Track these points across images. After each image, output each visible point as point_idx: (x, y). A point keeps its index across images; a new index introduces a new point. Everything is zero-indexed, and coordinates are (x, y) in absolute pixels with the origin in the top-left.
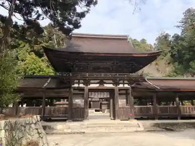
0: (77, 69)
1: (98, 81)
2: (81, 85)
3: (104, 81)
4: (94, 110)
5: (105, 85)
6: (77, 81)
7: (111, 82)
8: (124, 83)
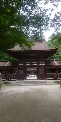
2: (22, 65)
5: (33, 64)
6: (20, 63)
8: (42, 63)
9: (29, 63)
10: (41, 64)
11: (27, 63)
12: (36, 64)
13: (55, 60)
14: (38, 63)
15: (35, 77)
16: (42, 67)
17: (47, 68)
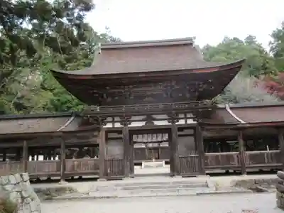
0: (109, 99)
2: (118, 125)
4: (164, 162)
5: (156, 123)
7: (165, 116)
8: (186, 118)
9: (141, 117)
10: (182, 122)
11: (133, 118)
12: (165, 123)
13: (231, 108)
14: (173, 119)
15: (161, 165)
16: (186, 132)
17: (206, 134)
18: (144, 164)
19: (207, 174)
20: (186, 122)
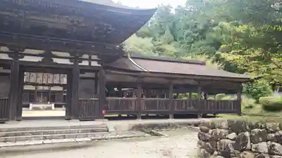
1: (42, 52)
3: (54, 53)
4: (53, 105)
5: (55, 60)
7: (67, 55)
8: (90, 60)
11: (27, 51)
12: (67, 62)
16: (87, 75)
18: (31, 105)
19: (106, 118)
20: (90, 63)
